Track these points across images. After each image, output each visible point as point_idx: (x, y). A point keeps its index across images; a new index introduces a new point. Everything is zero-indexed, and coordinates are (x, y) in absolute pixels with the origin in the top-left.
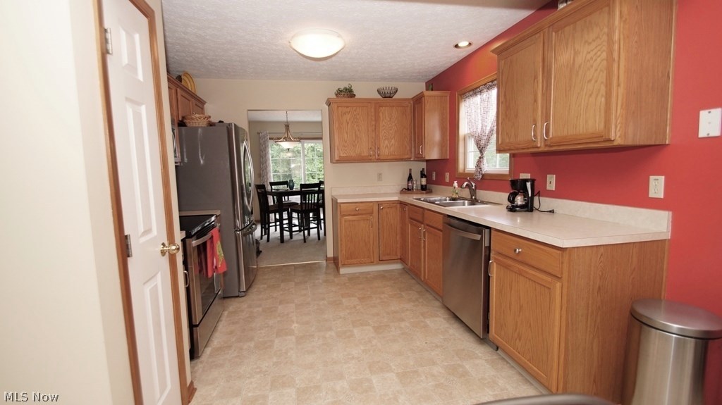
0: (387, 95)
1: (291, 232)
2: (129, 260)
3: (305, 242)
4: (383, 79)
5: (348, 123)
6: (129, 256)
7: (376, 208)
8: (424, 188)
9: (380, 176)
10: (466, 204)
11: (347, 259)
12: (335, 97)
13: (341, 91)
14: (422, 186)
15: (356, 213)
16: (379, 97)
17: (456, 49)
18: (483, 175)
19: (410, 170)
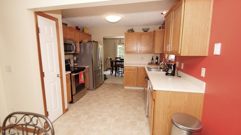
0: (146, 31)
1: (119, 73)
2: (44, 78)
3: (122, 77)
4: (144, 25)
5: (130, 41)
6: (44, 77)
7: (136, 69)
8: (157, 63)
9: (142, 58)
10: (161, 71)
11: (126, 84)
12: (127, 32)
13: (129, 30)
14: (156, 62)
15: (130, 70)
16: (143, 31)
17: (162, 15)
18: (169, 61)
19: (153, 56)
